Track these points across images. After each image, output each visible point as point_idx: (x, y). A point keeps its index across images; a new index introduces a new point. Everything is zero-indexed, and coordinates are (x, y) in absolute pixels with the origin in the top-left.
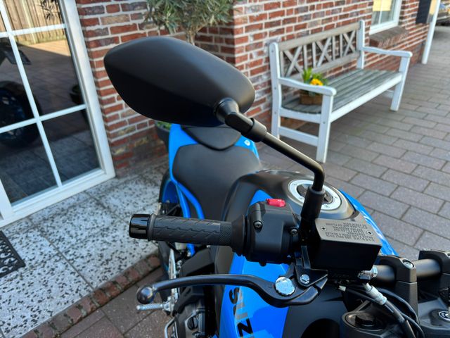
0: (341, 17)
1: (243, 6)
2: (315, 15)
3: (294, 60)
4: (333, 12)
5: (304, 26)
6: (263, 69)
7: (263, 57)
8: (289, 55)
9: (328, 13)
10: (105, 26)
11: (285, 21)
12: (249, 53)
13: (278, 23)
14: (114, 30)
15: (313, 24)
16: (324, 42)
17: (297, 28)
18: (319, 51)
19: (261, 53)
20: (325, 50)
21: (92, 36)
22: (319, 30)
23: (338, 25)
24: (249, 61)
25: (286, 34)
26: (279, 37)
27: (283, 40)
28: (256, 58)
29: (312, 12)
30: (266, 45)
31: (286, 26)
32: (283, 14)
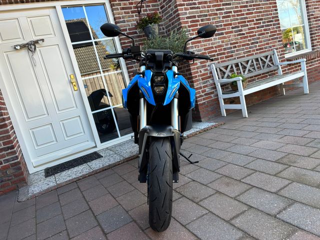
0: (257, 50)
2: (237, 51)
3: (227, 72)
4: (250, 48)
5: (232, 56)
6: (209, 77)
7: (208, 72)
8: (224, 70)
9: (246, 49)
11: (218, 55)
12: (199, 70)
13: (214, 56)
15: (236, 55)
16: (247, 62)
17: (226, 57)
18: (244, 68)
19: (207, 70)
20: (248, 66)
21: (131, 73)
22: (244, 57)
23: (256, 54)
24: (199, 74)
25: (220, 60)
26: (217, 61)
27: (219, 62)
28: (203, 72)
29: (235, 49)
30: (209, 66)
31: (219, 57)
32: (216, 51)
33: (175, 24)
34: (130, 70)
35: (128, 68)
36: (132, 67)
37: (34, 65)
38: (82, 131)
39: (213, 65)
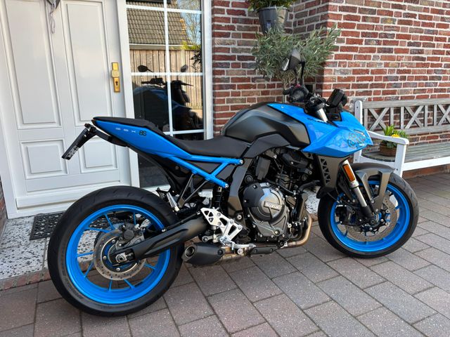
0: (436, 91)
1: (333, 68)
2: (405, 85)
3: (379, 119)
4: (426, 85)
5: (394, 93)
8: (375, 114)
9: (420, 85)
10: (228, 76)
11: (372, 86)
13: (366, 86)
14: (234, 80)
15: (401, 92)
16: (415, 108)
17: (385, 93)
18: (408, 116)
20: (415, 116)
21: (218, 82)
22: (412, 98)
23: (432, 97)
25: (372, 96)
26: (366, 97)
27: (370, 100)
29: (403, 82)
30: (352, 102)
31: (373, 90)
32: (371, 79)
33: (316, 15)
34: (217, 76)
35: (214, 73)
36: (222, 73)
37: (50, 30)
38: (113, 163)
39: (361, 102)
